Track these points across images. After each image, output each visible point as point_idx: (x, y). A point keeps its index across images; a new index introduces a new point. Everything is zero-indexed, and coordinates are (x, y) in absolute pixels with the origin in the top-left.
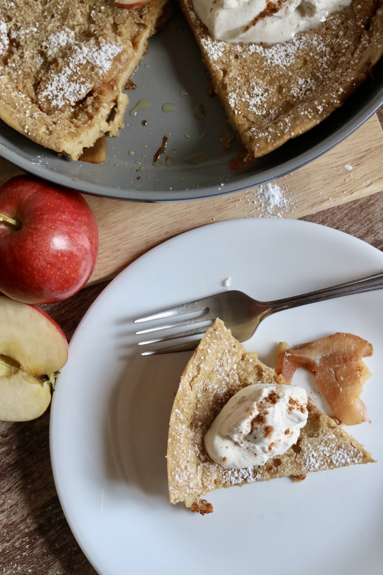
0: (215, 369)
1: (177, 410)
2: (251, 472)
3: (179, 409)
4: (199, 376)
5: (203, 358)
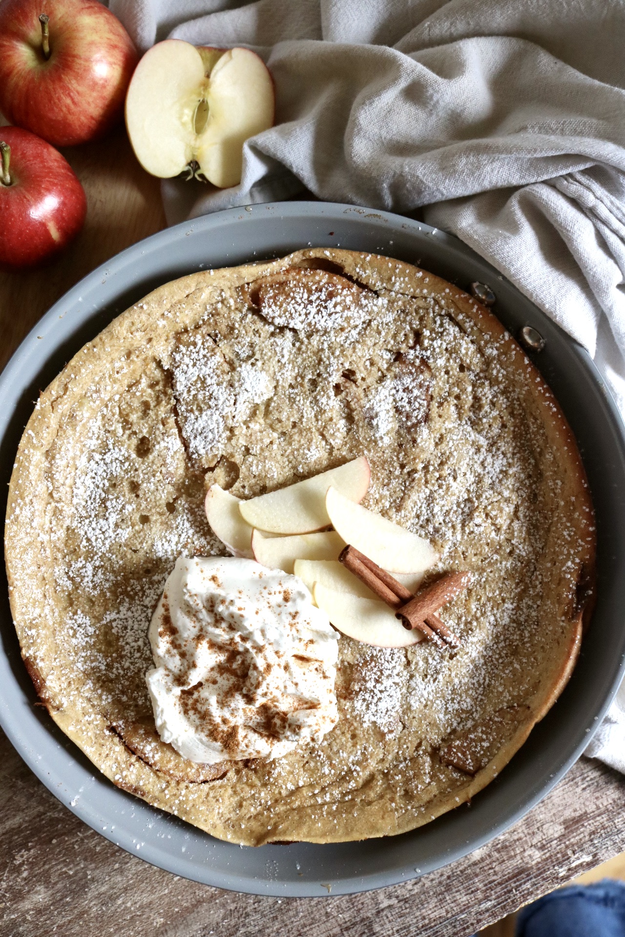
0: (89, 394)
1: (30, 432)
2: (112, 526)
3: (33, 431)
4: (65, 397)
5: (73, 376)
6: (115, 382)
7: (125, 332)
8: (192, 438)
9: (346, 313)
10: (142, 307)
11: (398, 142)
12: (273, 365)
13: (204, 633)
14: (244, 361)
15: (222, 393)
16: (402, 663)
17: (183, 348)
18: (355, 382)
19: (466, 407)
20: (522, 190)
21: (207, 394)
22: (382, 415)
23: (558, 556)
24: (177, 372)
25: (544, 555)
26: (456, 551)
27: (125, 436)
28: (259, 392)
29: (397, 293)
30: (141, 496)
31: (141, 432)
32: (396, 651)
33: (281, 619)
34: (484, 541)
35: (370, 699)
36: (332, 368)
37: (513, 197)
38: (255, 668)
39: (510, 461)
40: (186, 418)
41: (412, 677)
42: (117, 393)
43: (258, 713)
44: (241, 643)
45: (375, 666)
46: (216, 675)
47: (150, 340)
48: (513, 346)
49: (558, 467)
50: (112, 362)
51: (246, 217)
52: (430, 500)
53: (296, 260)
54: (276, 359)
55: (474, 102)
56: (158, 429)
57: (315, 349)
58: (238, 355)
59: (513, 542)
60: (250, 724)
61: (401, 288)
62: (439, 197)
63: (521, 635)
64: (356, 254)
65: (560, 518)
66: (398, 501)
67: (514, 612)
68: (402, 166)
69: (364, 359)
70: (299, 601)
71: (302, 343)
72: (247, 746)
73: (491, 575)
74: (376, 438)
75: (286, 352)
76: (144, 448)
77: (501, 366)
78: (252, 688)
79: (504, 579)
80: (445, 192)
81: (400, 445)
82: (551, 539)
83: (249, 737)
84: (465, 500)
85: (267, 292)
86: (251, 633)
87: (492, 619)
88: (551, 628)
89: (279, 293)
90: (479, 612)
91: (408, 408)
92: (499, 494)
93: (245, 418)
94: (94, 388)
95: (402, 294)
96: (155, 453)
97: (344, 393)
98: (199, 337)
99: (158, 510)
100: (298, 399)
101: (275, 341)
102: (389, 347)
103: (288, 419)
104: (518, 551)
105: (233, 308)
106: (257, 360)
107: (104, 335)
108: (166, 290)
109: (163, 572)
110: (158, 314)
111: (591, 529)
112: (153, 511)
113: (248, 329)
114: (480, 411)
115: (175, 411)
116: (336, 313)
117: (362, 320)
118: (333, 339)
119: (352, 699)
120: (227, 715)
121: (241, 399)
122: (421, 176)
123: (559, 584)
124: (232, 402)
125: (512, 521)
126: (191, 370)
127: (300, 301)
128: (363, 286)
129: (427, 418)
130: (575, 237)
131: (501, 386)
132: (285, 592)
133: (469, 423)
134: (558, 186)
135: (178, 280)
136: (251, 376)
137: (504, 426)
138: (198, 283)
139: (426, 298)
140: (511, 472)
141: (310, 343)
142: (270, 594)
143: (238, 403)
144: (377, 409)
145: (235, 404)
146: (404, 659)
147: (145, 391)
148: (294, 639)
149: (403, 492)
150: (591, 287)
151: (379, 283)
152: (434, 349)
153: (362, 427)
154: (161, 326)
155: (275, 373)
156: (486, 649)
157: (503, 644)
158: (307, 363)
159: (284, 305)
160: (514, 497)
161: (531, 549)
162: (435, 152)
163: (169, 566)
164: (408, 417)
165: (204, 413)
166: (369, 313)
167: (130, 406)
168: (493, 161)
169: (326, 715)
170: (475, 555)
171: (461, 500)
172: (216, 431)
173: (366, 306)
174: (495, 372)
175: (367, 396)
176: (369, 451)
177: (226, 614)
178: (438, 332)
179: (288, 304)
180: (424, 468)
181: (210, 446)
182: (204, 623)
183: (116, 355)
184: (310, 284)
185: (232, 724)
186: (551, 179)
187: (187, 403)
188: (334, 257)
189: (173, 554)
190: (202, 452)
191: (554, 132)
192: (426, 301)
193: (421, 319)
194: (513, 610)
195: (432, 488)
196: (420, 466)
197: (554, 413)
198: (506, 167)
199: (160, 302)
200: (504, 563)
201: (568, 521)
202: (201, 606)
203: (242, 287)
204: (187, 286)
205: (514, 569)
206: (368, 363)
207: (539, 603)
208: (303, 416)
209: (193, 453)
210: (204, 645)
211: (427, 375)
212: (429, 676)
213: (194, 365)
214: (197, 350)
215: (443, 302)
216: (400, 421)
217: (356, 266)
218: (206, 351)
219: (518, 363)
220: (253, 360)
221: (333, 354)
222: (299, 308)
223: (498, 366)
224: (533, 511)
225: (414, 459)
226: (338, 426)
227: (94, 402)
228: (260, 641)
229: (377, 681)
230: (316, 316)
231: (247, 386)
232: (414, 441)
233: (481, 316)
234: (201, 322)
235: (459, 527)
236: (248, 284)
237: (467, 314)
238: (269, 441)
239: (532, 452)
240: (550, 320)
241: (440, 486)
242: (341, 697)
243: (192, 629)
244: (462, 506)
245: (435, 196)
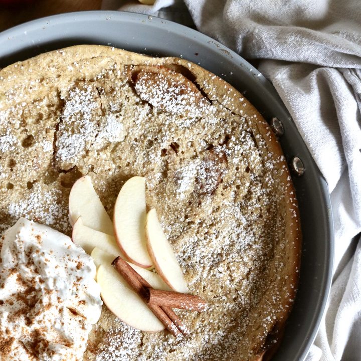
6: (27, 93)
7: (45, 64)
8: (60, 148)
9: (187, 107)
10: (62, 53)
11: (259, 14)
12: (130, 122)
13: (17, 268)
14: (112, 112)
15: (90, 127)
16: (137, 343)
17: (77, 90)
18: (176, 152)
19: (241, 195)
20: (321, 69)
21: (81, 124)
22: (186, 180)
23: (264, 311)
24: (68, 103)
25: (256, 309)
26: (200, 284)
27: (20, 130)
28: (114, 135)
29: (224, 106)
30: (14, 171)
31: (30, 131)
32: (136, 333)
33: (69, 278)
34: (220, 284)
35: (108, 358)
36: (165, 138)
37: (315, 71)
38: (41, 302)
39: (257, 240)
40: (62, 134)
41: (140, 354)
42: (25, 102)
43: (31, 335)
44: (38, 283)
45: (119, 338)
46: (14, 299)
47: (59, 76)
48: (284, 166)
49: (285, 254)
50: (30, 80)
51: (147, 22)
52: (196, 244)
53: (169, 62)
54: (133, 119)
55: (314, 6)
56: (42, 133)
57: (160, 122)
58: (110, 107)
59: (239, 292)
60: (23, 341)
61: (227, 104)
62: (270, 56)
63: (221, 355)
64: (207, 72)
65: (274, 287)
66: (175, 238)
67: (223, 339)
68: (254, 28)
69: (188, 141)
70: (86, 272)
71: (153, 116)
72: (15, 354)
73: (217, 308)
74: (176, 192)
75: (140, 117)
76: (28, 142)
77: (272, 177)
78: (34, 315)
79: (225, 315)
80: (275, 53)
81: (190, 203)
82: (264, 299)
83: (19, 349)
84: (218, 254)
85: (143, 75)
86: (47, 279)
87: (207, 337)
88: (242, 356)
89: (150, 79)
90: (200, 329)
91: (204, 181)
92: (241, 258)
93: (99, 148)
94: (12, 92)
95: (227, 109)
96: (34, 148)
97: (167, 157)
98: (90, 87)
99: (21, 184)
100: (137, 149)
101: (136, 108)
102: (207, 139)
103: (126, 159)
104: (240, 300)
105: (118, 77)
106: (121, 115)
107: (31, 61)
108: (80, 49)
109: (8, 224)
110: (70, 62)
111: (291, 300)
112: (18, 183)
113: (123, 94)
114: (249, 201)
115: (57, 127)
116: (181, 105)
117: (196, 116)
118: (173, 121)
119: (96, 354)
120: (11, 328)
121: (101, 135)
122: (263, 38)
123: (257, 329)
124: (95, 134)
125: (243, 279)
126: (77, 105)
127: (161, 89)
128: (204, 94)
129: (213, 192)
130: (343, 108)
131: (268, 190)
132: (79, 263)
133: (240, 206)
134: (344, 74)
135: (90, 46)
136: (113, 124)
137: (261, 216)
138: (102, 53)
139: (241, 116)
140: (254, 247)
141: (158, 118)
142: (69, 260)
143: (98, 137)
144: (184, 174)
145: (96, 137)
146: (140, 341)
147: (43, 108)
148: (72, 294)
149: (181, 233)
150: (343, 144)
151: (214, 96)
152: (234, 150)
153: (170, 182)
154: (69, 70)
155: (129, 128)
156: (196, 355)
157: (207, 357)
158: (151, 129)
159: (151, 87)
160: (250, 264)
161: (249, 302)
162: (278, 27)
163: (13, 221)
164: (202, 187)
165: (75, 135)
166: (202, 113)
167: (30, 113)
168: (310, 44)
169: (74, 353)
170: (212, 291)
171: (215, 252)
172: (77, 149)
173: (202, 107)
174: (267, 179)
175: (181, 164)
176: (169, 199)
177: (36, 260)
178: (241, 141)
179: (154, 87)
180: (200, 223)
181: (70, 157)
182: (20, 262)
183: (34, 76)
184: (172, 80)
185: (11, 336)
186: (342, 68)
187: (66, 125)
188: (193, 69)
189: (19, 215)
190: (63, 158)
191: (355, 41)
192: (240, 118)
193: (233, 129)
194: (222, 337)
195: (199, 237)
196: (197, 221)
197: (294, 217)
198: (317, 51)
199: (74, 55)
200: (228, 304)
201: (278, 291)
202: (23, 250)
203: (129, 66)
204: (95, 52)
205: (233, 310)
206: (190, 144)
207: (241, 338)
208: (135, 161)
209: (58, 157)
210: (14, 276)
211: (224, 165)
212: (151, 358)
213: (81, 103)
214: (86, 94)
215: (250, 123)
216: (196, 187)
217: (204, 80)
218: (92, 97)
219: (283, 178)
220: (118, 114)
221: (170, 130)
222: (159, 93)
223: (270, 176)
224: (260, 278)
225: (195, 215)
226: (156, 175)
227: (9, 101)
228: (51, 287)
229: (117, 348)
230: (168, 102)
231: (108, 128)
232: (200, 203)
233: (270, 140)
234: (95, 79)
235: (207, 268)
236: (133, 65)
237: (262, 136)
238: (108, 168)
239: (273, 240)
240: (310, 155)
241: (205, 238)
242: (90, 350)
243: (11, 263)
244: (215, 256)
245: (268, 54)
